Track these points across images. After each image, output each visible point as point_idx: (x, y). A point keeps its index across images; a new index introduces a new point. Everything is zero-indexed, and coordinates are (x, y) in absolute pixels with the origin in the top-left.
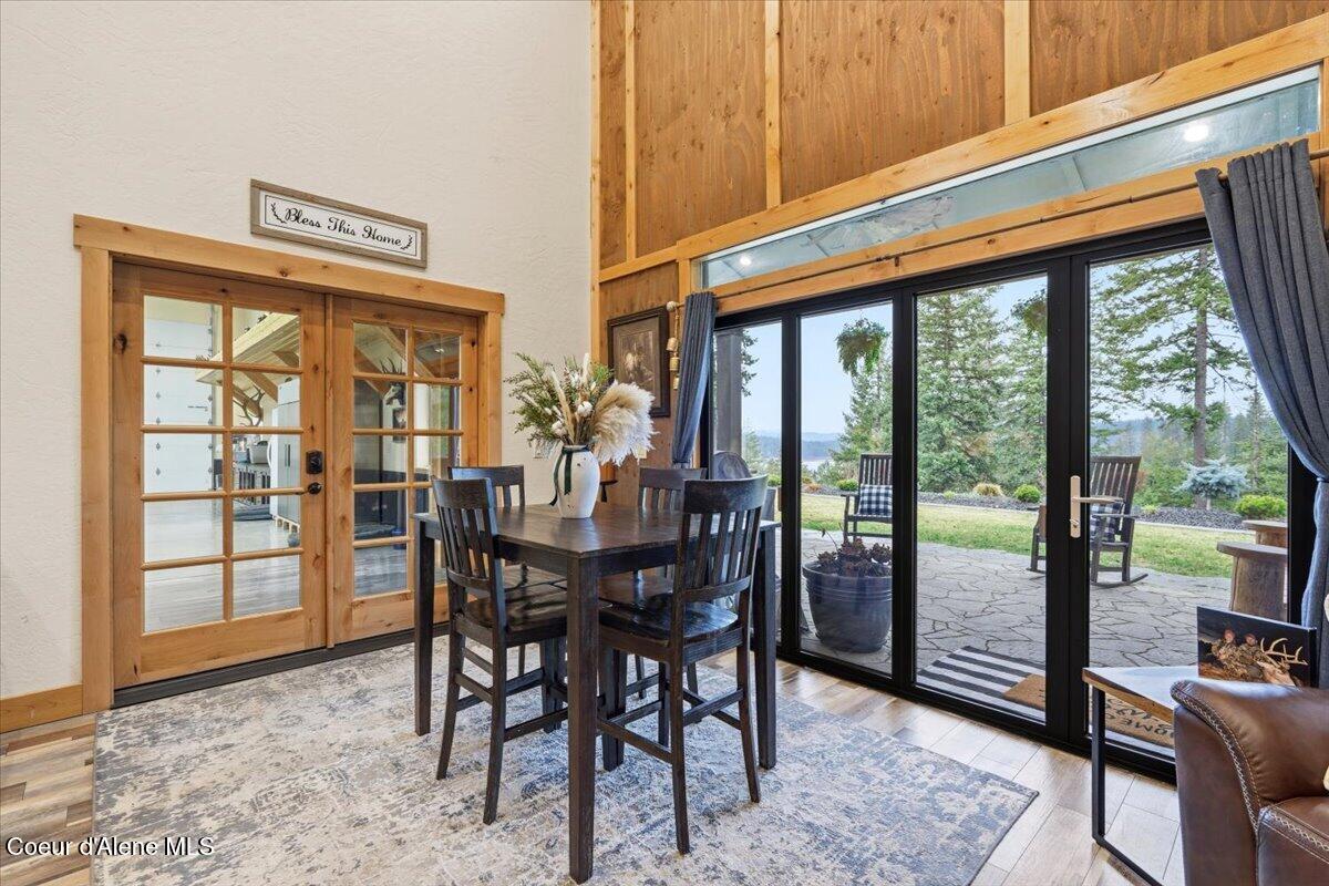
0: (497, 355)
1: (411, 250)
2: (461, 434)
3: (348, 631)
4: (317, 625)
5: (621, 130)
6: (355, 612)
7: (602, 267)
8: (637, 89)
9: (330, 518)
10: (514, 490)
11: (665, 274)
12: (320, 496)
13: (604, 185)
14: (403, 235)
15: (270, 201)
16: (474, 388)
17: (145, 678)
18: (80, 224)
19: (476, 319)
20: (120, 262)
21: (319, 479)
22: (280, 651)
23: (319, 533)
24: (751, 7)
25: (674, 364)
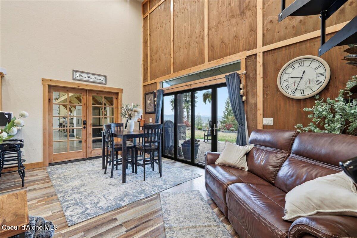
0: (121, 101)
1: (103, 81)
3: (91, 155)
4: (85, 154)
5: (147, 54)
6: (93, 152)
7: (144, 82)
8: (150, 47)
9: (87, 133)
10: (122, 127)
11: (155, 85)
12: (85, 129)
13: (144, 65)
14: (101, 78)
15: (76, 73)
16: (117, 108)
17: (54, 162)
18: (43, 80)
19: (117, 94)
20: (49, 86)
21: (85, 126)
22: (78, 158)
23: (85, 136)
24: (169, 34)
25: (156, 103)
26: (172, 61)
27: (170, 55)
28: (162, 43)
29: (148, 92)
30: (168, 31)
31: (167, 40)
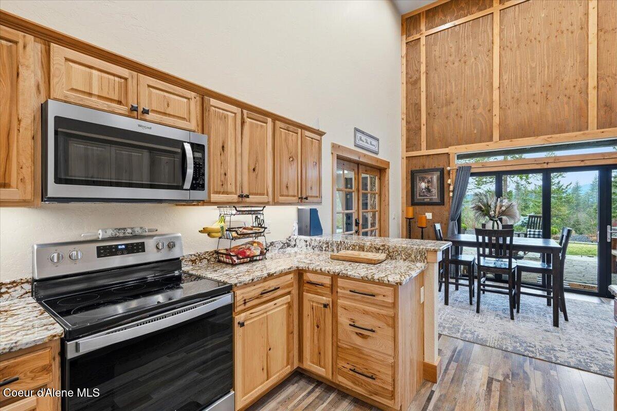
0: (388, 183)
1: (376, 148)
2: (377, 211)
5: (418, 105)
7: (407, 152)
8: (427, 91)
11: (442, 157)
13: (408, 122)
14: (375, 143)
15: (357, 134)
16: (380, 195)
18: (333, 146)
19: (384, 171)
21: (357, 228)
24: (485, 76)
25: (451, 188)
26: (496, 120)
27: (490, 111)
28: (466, 89)
29: (419, 168)
30: (484, 71)
31: (480, 86)
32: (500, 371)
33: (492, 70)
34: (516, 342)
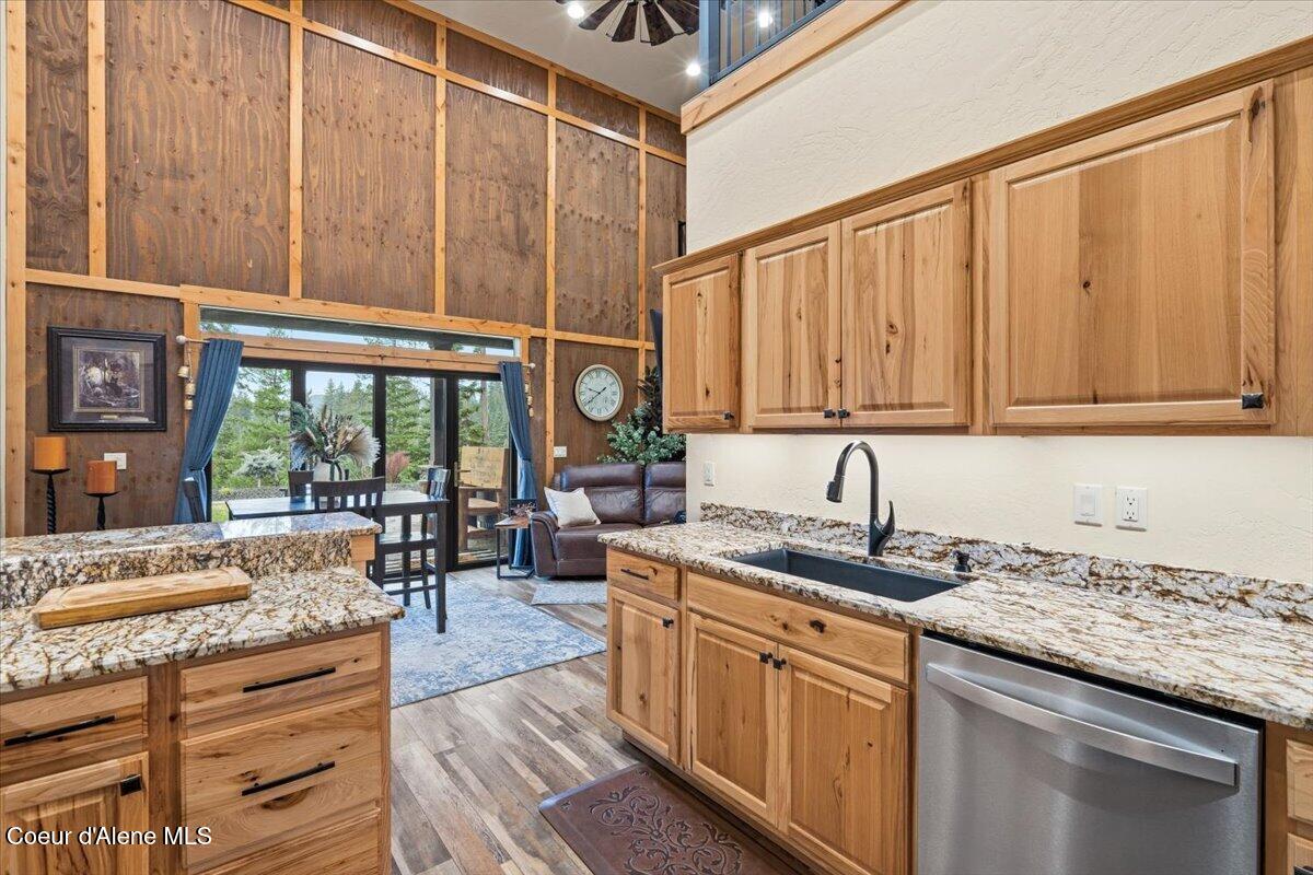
5: (76, 139)
8: (109, 116)
13: (35, 177)
24: (273, 151)
25: (190, 388)
26: (296, 253)
27: (284, 229)
28: (228, 157)
29: (82, 323)
30: (270, 136)
31: (261, 166)
32: (440, 736)
33: (288, 144)
34: (418, 680)
